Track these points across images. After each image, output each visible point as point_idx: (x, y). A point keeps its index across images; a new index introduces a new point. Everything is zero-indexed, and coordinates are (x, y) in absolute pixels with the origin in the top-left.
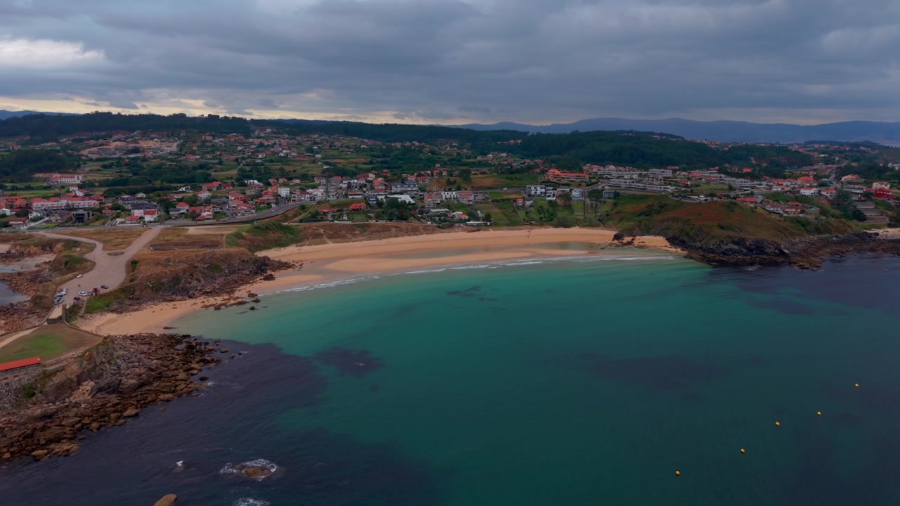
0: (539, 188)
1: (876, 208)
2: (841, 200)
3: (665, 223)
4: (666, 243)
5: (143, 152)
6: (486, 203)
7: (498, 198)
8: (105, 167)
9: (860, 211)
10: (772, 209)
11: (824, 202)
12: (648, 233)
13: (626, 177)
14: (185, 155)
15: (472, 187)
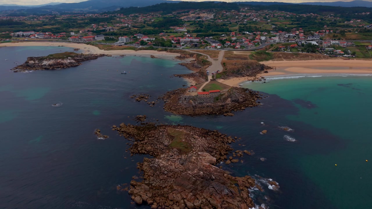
5: (202, 18)
6: (352, 46)
7: (359, 45)
8: (191, 24)
14: (217, 20)
15: (346, 39)
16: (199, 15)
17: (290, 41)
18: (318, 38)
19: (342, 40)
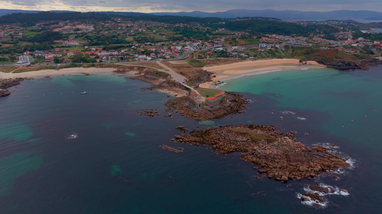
0: (264, 45)
2: (366, 48)
3: (315, 57)
4: (317, 63)
5: (82, 30)
6: (247, 50)
7: (252, 49)
8: (76, 37)
9: (372, 51)
10: (347, 51)
11: (360, 48)
12: (309, 60)
13: (290, 40)
14: (101, 32)
15: (240, 45)
16: (76, 27)
17: (202, 49)
18: (221, 45)
19: (238, 45)
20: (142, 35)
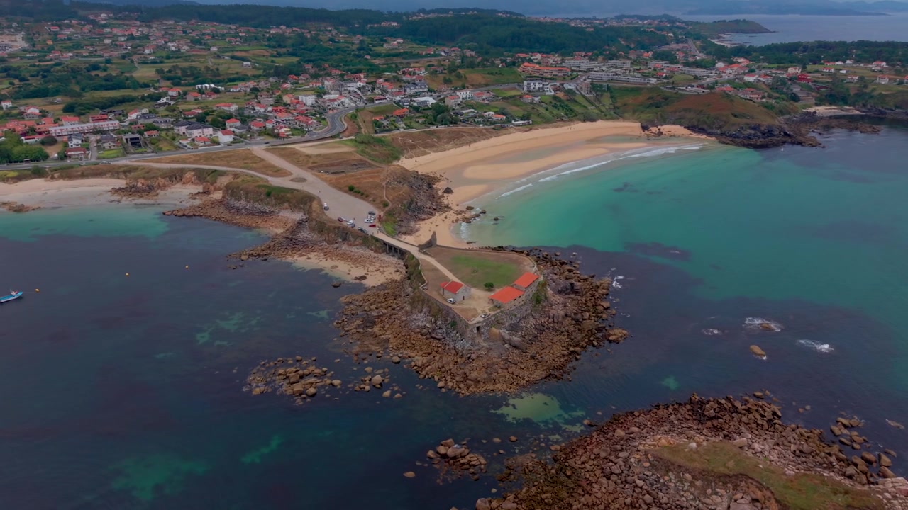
0: (537, 84)
1: (801, 90)
2: (778, 86)
3: (678, 114)
4: (687, 132)
7: (506, 95)
9: (794, 94)
10: (743, 96)
11: (764, 86)
12: (665, 123)
13: (595, 69)
14: (50, 52)
15: (472, 85)
17: (377, 102)
18: (425, 87)
19: (468, 88)
20: (179, 60)
